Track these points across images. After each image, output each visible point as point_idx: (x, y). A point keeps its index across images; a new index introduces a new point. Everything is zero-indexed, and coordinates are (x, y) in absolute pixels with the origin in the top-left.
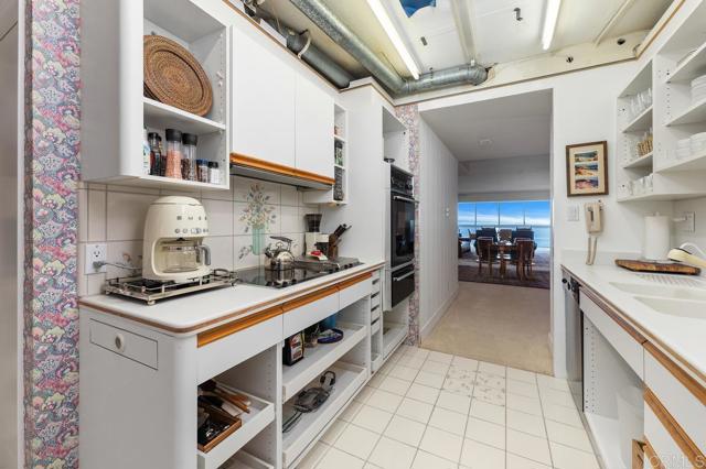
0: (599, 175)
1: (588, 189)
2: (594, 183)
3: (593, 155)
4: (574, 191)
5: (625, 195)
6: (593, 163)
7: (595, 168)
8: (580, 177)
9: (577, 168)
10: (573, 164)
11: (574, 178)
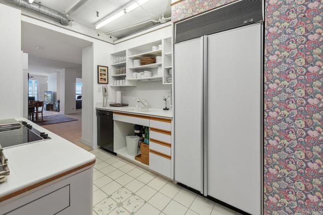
0: (106, 77)
1: (104, 82)
2: (105, 79)
3: (104, 70)
4: (100, 82)
5: (112, 85)
6: (104, 73)
7: (105, 75)
8: (101, 77)
9: (101, 74)
10: (100, 72)
11: (100, 77)
